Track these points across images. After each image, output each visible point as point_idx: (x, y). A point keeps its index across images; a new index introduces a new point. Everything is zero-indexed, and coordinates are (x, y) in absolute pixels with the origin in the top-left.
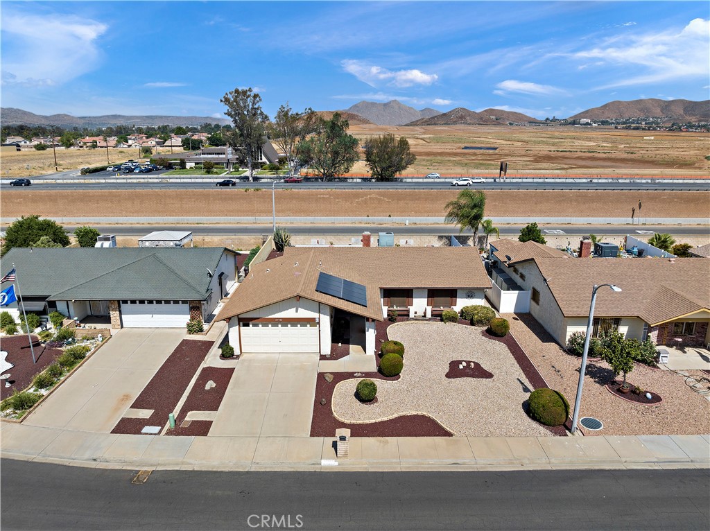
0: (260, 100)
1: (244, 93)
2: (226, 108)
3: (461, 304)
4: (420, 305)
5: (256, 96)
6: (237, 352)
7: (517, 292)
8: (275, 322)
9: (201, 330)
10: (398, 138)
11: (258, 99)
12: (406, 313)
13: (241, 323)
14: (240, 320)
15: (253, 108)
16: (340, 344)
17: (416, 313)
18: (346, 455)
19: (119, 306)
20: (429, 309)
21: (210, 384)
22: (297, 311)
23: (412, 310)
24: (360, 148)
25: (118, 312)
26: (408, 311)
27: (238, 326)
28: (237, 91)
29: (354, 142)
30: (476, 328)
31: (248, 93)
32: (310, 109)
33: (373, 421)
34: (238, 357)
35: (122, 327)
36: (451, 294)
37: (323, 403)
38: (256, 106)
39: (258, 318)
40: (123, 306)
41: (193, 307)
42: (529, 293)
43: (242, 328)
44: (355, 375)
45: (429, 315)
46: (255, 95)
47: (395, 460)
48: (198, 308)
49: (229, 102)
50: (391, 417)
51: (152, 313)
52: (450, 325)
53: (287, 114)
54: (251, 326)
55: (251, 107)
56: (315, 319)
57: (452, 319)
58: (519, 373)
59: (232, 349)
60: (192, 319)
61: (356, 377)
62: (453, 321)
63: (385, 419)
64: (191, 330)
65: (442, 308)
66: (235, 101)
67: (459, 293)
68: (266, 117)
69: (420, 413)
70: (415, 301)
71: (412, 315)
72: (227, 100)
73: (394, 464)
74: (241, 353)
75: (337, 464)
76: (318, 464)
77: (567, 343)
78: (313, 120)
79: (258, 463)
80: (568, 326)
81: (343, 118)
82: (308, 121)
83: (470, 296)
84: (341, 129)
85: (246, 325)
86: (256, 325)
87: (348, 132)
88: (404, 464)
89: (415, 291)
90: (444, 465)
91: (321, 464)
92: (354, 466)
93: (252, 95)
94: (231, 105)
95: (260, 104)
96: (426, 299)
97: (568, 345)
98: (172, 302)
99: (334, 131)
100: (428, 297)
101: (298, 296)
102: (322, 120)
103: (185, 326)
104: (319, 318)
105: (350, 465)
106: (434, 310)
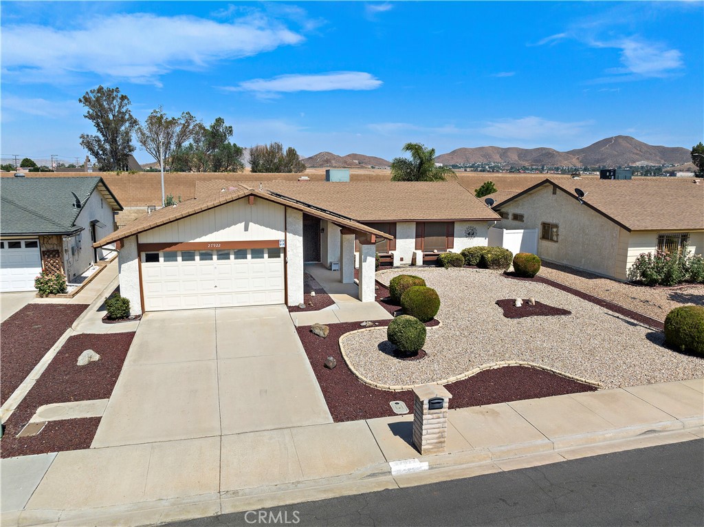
0: (129, 103)
1: (110, 92)
2: (86, 109)
3: (460, 245)
4: (405, 248)
5: (123, 98)
6: (135, 309)
7: (522, 231)
8: (207, 252)
9: (62, 290)
10: (285, 149)
11: (126, 101)
12: (388, 260)
13: (143, 255)
14: (141, 248)
15: (119, 112)
16: (313, 293)
17: (402, 259)
20: (420, 255)
21: (87, 357)
22: (246, 229)
23: (397, 255)
24: (246, 159)
26: (391, 257)
27: (137, 261)
28: (100, 90)
29: (238, 151)
30: (491, 271)
31: (115, 93)
32: (188, 113)
34: (138, 317)
36: (446, 229)
37: (331, 365)
38: (124, 110)
39: (176, 244)
41: (48, 251)
42: (538, 231)
43: (145, 265)
44: (362, 324)
45: (420, 261)
46: (122, 96)
48: (57, 252)
49: (90, 103)
50: (469, 374)
52: (453, 272)
53: (161, 118)
54: (161, 259)
55: (117, 109)
56: (277, 242)
57: (455, 262)
58: (597, 308)
59: (126, 303)
60: (46, 272)
61: (364, 327)
62: (456, 266)
64: (43, 288)
65: (436, 251)
66: (98, 100)
67: (457, 227)
68: (136, 121)
69: (513, 363)
70: (400, 242)
71: (396, 262)
72: (86, 100)
73: (541, 450)
74: (143, 311)
75: (427, 468)
76: (384, 473)
77: (628, 273)
78: (191, 127)
79: (235, 493)
80: (629, 249)
81: (227, 124)
82: (185, 126)
83: (471, 234)
84: (223, 137)
85: (153, 258)
86: (171, 257)
87: (231, 140)
88: (561, 445)
89: (399, 228)
90: (632, 439)
91: (390, 472)
92: (464, 466)
93: (119, 96)
94: (92, 106)
95: (129, 107)
96: (414, 240)
97: (629, 275)
98: (23, 244)
99: (216, 136)
100: (417, 237)
101: (252, 195)
102: (201, 127)
103: (31, 286)
104: (285, 241)
105: (455, 464)
106: (426, 255)
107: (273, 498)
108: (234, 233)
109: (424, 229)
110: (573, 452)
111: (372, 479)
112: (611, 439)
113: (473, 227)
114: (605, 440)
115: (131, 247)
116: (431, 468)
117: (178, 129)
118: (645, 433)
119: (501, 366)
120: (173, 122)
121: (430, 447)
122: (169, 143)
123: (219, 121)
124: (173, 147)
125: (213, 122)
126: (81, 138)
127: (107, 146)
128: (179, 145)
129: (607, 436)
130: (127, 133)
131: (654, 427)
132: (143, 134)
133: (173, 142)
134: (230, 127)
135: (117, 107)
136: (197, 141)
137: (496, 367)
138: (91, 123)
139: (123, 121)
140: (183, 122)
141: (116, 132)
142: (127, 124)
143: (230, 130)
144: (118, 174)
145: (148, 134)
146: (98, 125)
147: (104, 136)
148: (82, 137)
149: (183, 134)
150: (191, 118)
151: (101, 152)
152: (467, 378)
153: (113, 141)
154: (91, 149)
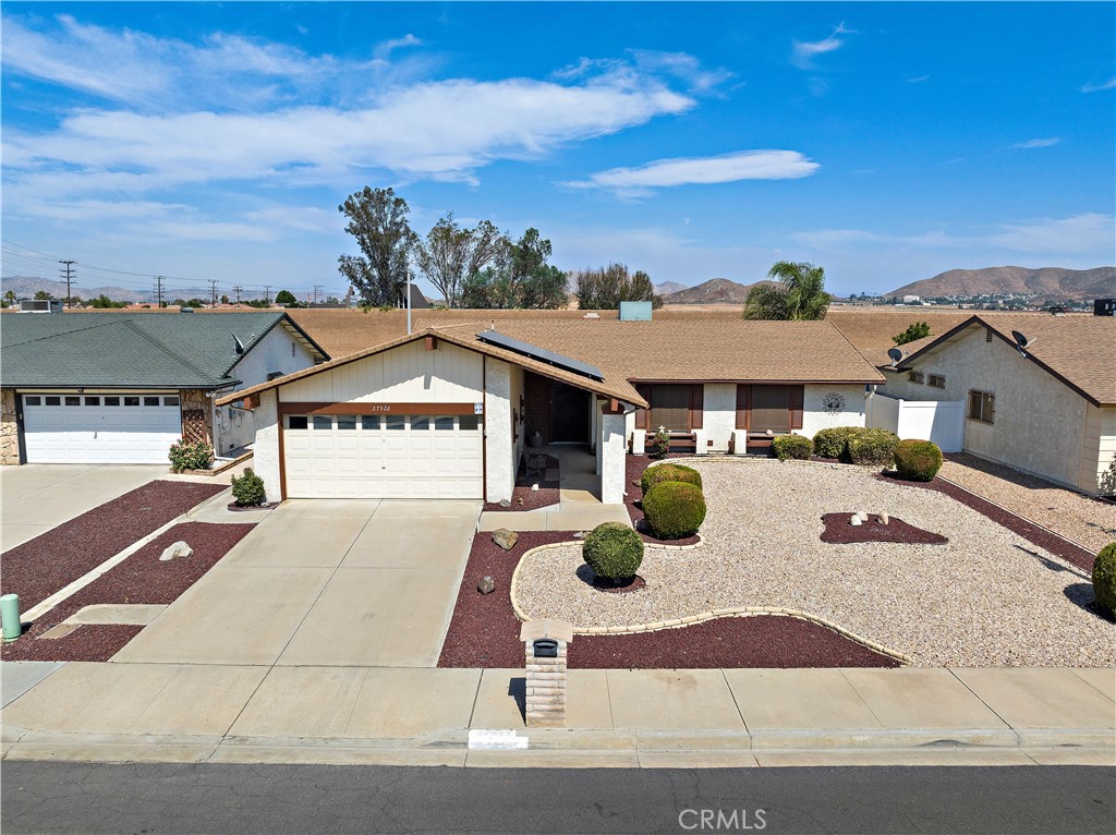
0: (407, 210)
1: (381, 194)
2: (347, 220)
3: (813, 424)
4: (718, 425)
5: (398, 202)
6: (272, 492)
7: (935, 404)
8: (372, 417)
9: (204, 464)
10: (631, 274)
11: (402, 207)
12: (687, 443)
13: (287, 422)
14: (283, 408)
15: (393, 223)
16: (536, 487)
17: (710, 443)
18: (556, 712)
19: (19, 410)
20: (742, 437)
21: (182, 549)
22: (427, 386)
23: (701, 437)
25: (14, 425)
26: (693, 439)
27: (276, 427)
28: (367, 192)
29: (560, 279)
30: (857, 467)
31: (387, 196)
32: (488, 223)
33: (638, 628)
35: (23, 460)
36: (789, 396)
37: (485, 588)
38: (398, 220)
39: (329, 405)
40: (30, 411)
41: (190, 411)
42: (964, 405)
43: (288, 433)
44: (576, 535)
45: (741, 447)
46: (397, 199)
47: (730, 732)
48: (201, 412)
49: (353, 211)
50: (691, 620)
51: (96, 428)
52: (791, 467)
53: (449, 230)
54: (311, 425)
55: (389, 219)
56: (473, 404)
57: (798, 451)
59: (258, 483)
60: (187, 439)
61: (578, 539)
62: (799, 457)
63: (674, 623)
64: (180, 460)
65: (770, 432)
66: (364, 206)
67: (808, 395)
68: (414, 236)
69: (777, 611)
70: (709, 416)
71: (701, 447)
72: (349, 207)
73: (728, 745)
74: (284, 497)
75: (525, 746)
76: (456, 744)
77: (1100, 480)
78: (492, 243)
79: (243, 740)
80: (1102, 437)
81: (542, 237)
82: (485, 242)
83: (834, 406)
84: (538, 257)
85: (299, 424)
86: (323, 423)
87: (550, 261)
88: (765, 743)
89: (707, 393)
90: (905, 750)
91: (466, 744)
92: (587, 752)
93: (393, 199)
94: (358, 216)
95: (406, 216)
96: (734, 413)
97: (1103, 484)
98: (142, 401)
99: (527, 256)
100: (738, 408)
101: (428, 335)
102: (507, 244)
103: (164, 458)
104: (484, 404)
105: (573, 747)
106: (752, 438)
107: (283, 754)
108: (409, 392)
109: (751, 396)
110: (783, 756)
111: (436, 751)
112: (864, 745)
113: (836, 395)
114: (852, 745)
115: (269, 407)
116: (532, 747)
117: (472, 246)
118: (935, 744)
119: (756, 614)
120: (465, 236)
121: (540, 715)
122: (460, 267)
123: (532, 233)
124: (465, 273)
125: (523, 235)
126: (339, 261)
127: (375, 273)
128: (474, 269)
129: (858, 739)
130: (402, 254)
131: (955, 735)
132: (423, 255)
133: (466, 264)
134: (548, 242)
135: (389, 216)
136: (500, 263)
137: (744, 615)
138: (354, 239)
139: (397, 235)
140: (479, 235)
141: (386, 251)
142: (403, 240)
143: (547, 245)
144: (365, 312)
145: (431, 254)
146: (363, 242)
147: (370, 257)
148: (342, 259)
149: (481, 253)
150: (492, 228)
151: (366, 281)
152: (685, 626)
153: (382, 266)
154: (352, 277)
